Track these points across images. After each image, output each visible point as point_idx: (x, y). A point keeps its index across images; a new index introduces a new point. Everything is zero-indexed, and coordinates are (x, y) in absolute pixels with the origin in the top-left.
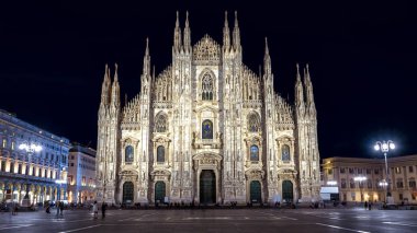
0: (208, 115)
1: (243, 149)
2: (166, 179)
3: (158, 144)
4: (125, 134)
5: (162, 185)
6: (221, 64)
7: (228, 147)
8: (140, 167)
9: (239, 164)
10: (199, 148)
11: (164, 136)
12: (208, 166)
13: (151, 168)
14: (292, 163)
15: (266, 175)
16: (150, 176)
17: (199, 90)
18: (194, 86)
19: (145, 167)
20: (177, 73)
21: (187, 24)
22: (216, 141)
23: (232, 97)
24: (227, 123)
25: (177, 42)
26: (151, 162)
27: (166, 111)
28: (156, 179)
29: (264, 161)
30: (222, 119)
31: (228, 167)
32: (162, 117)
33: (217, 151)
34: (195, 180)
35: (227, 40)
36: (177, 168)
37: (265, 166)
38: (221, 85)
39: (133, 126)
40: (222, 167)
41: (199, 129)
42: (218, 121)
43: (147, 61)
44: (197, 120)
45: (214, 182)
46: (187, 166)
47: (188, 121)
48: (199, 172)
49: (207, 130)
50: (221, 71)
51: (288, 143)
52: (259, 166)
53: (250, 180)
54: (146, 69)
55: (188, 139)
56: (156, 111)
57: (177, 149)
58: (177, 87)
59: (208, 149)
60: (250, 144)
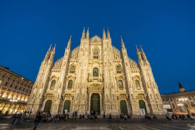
0: (96, 65)
1: (115, 82)
2: (71, 99)
3: (69, 79)
4: (53, 74)
5: (68, 103)
6: (102, 45)
7: (107, 81)
8: (57, 91)
9: (113, 90)
10: (91, 81)
11: (73, 75)
12: (95, 91)
13: (63, 92)
14: (142, 90)
15: (129, 96)
16: (62, 96)
17: (92, 55)
18: (90, 53)
19: (60, 91)
20: (82, 47)
21: (88, 31)
22: (100, 77)
23: (108, 57)
24: (106, 69)
25: (83, 36)
26: (64, 89)
27: (75, 63)
28: (66, 99)
29: (127, 88)
30: (103, 67)
31: (107, 92)
32: (73, 66)
33: (101, 83)
34: (88, 100)
35: (104, 36)
36: (78, 92)
37: (128, 91)
38: (102, 53)
39: (58, 70)
40: (104, 92)
41: (91, 72)
42: (101, 68)
43: (69, 43)
44: (91, 68)
45: (99, 101)
46: (84, 91)
47: (86, 68)
48: (90, 95)
49: (96, 73)
50: (102, 47)
51: (138, 79)
52: (124, 91)
53: (120, 100)
54: (69, 46)
55: (85, 76)
56: (71, 63)
57: (79, 81)
58: (82, 52)
59: (95, 82)
60: (118, 79)
